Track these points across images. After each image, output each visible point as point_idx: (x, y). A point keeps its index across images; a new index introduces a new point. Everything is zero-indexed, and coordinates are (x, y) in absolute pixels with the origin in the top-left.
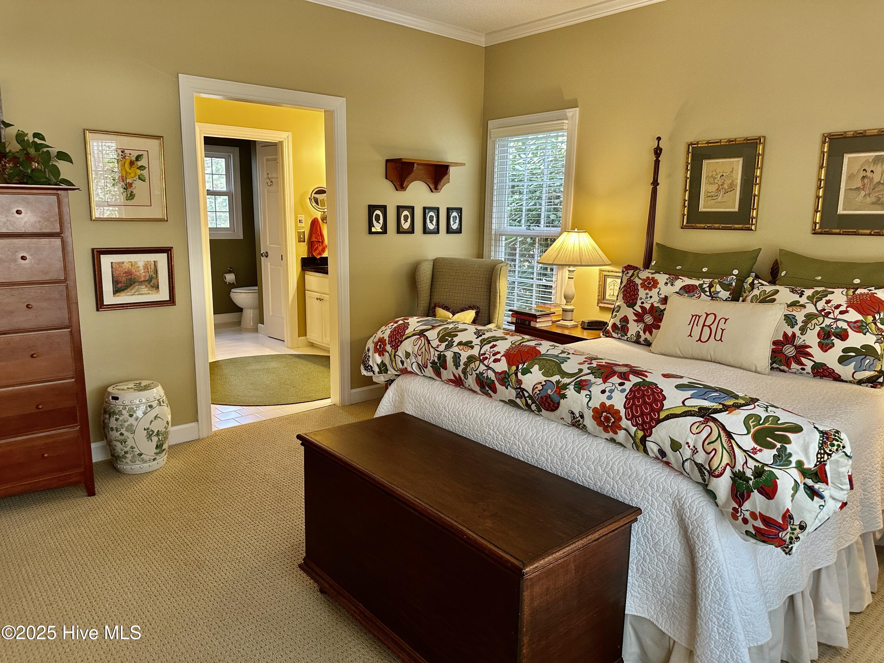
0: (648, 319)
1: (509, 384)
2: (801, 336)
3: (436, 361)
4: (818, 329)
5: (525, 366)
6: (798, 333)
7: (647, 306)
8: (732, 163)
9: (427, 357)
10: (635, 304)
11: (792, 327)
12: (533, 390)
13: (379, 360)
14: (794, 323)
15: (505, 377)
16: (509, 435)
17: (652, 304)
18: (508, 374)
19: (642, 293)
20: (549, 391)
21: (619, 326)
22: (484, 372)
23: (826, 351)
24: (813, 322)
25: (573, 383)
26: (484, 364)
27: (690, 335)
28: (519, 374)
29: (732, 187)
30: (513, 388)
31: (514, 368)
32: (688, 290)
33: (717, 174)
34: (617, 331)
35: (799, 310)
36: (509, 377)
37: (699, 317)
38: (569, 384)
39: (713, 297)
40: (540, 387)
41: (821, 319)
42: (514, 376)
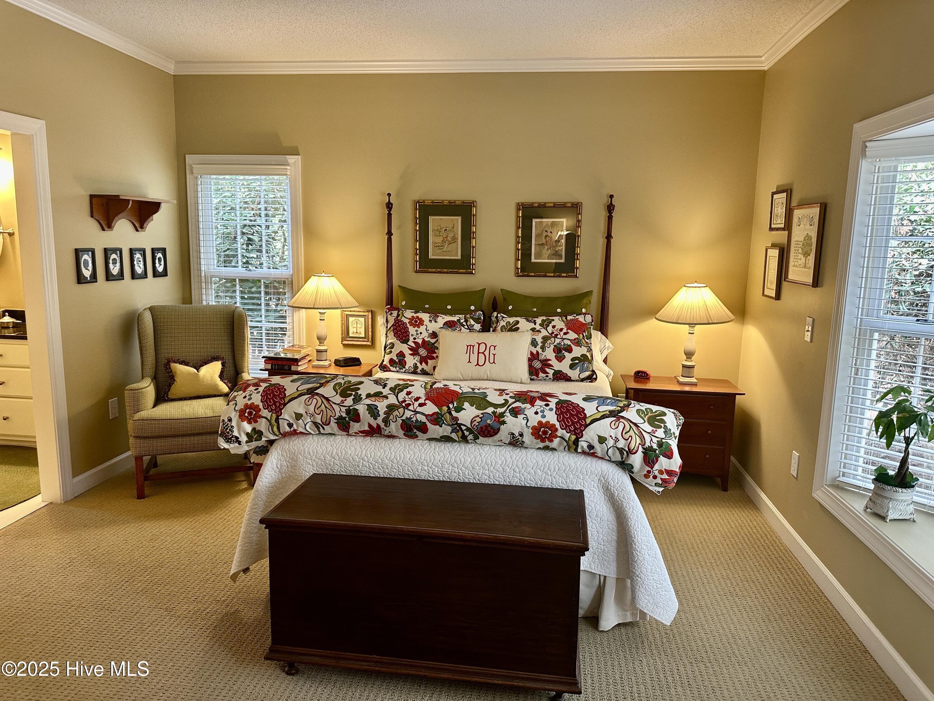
0: (423, 352)
1: (444, 423)
2: (542, 353)
3: (344, 415)
4: (552, 347)
5: (455, 405)
6: (540, 351)
7: (420, 341)
8: (453, 220)
9: (330, 413)
10: (408, 340)
11: (535, 347)
12: (471, 423)
13: (248, 428)
14: (536, 344)
15: (439, 418)
16: (447, 466)
17: (423, 339)
18: (441, 414)
19: (412, 330)
20: (489, 421)
21: (397, 360)
22: (412, 417)
23: (561, 362)
24: (549, 342)
25: (508, 411)
26: (410, 410)
27: (469, 362)
28: (453, 413)
29: (454, 239)
30: (449, 425)
31: (445, 408)
32: (450, 325)
33: (441, 229)
34: (395, 365)
35: (537, 334)
36: (443, 416)
37: (473, 346)
38: (504, 412)
39: (471, 329)
40: (478, 419)
41: (553, 339)
42: (448, 415)
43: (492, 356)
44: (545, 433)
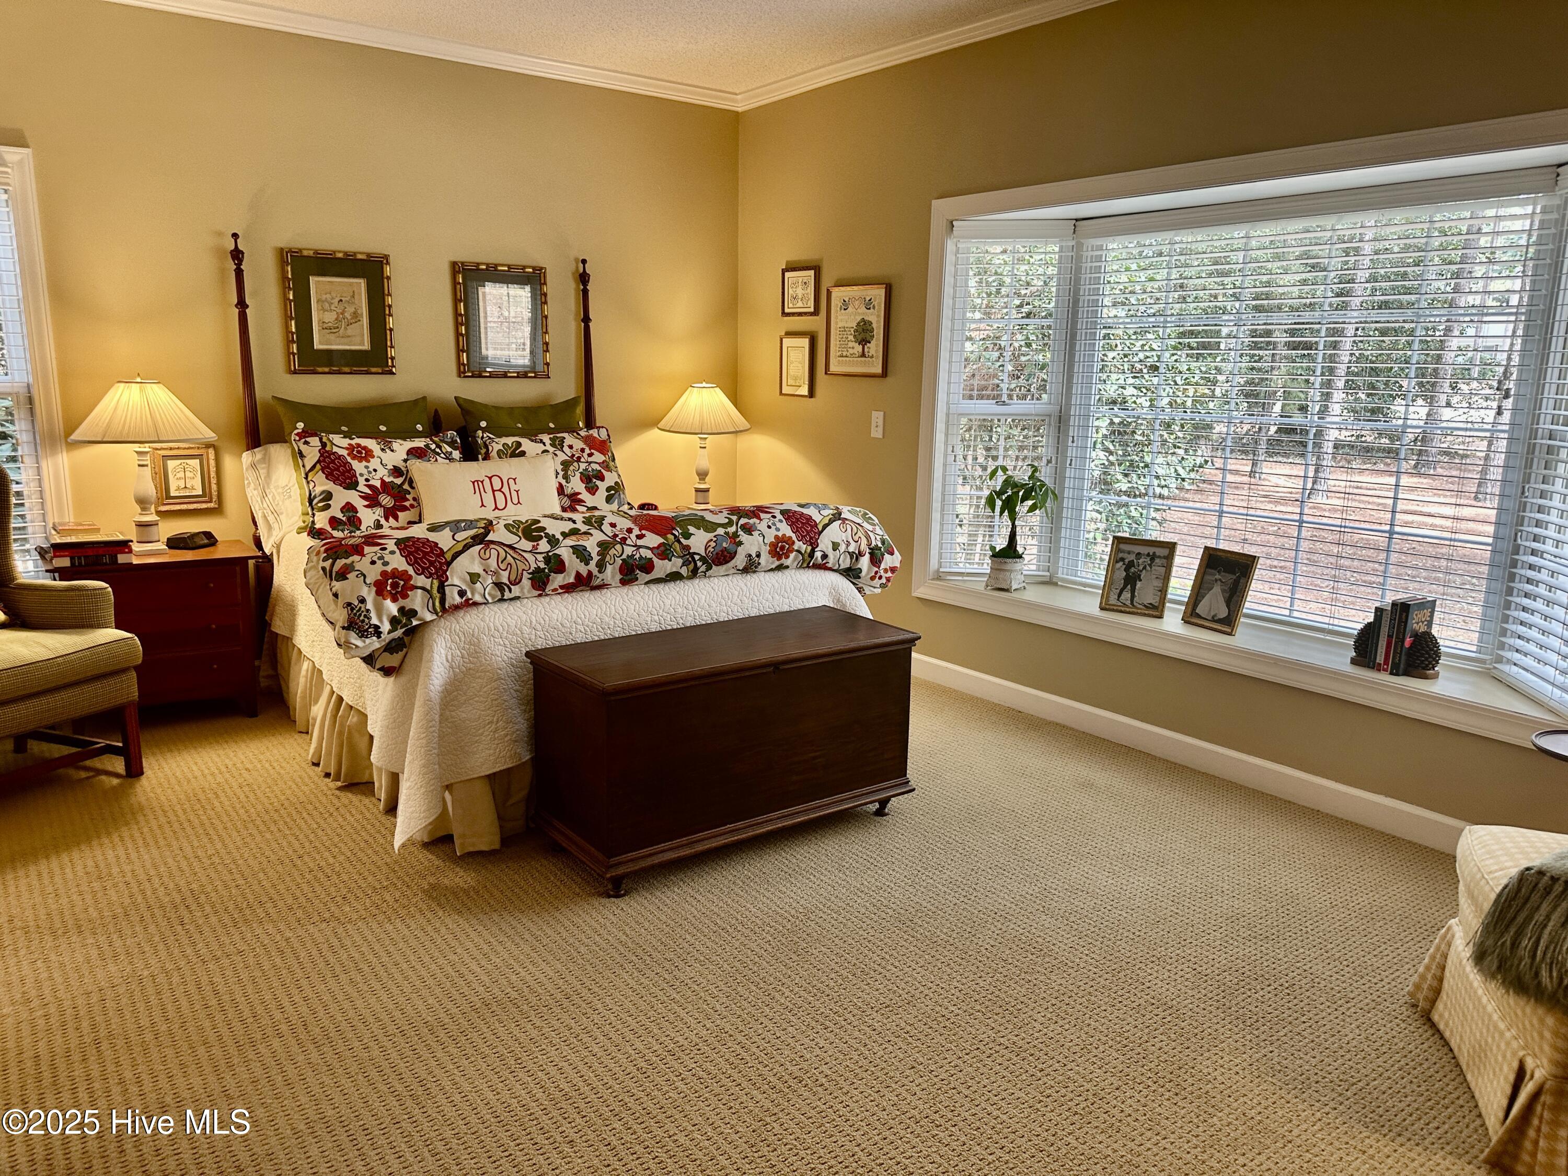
0: (386, 500)
1: (673, 555)
2: (568, 484)
4: (578, 475)
5: (681, 531)
6: (565, 482)
7: (378, 484)
9: (521, 566)
10: (357, 483)
12: (706, 549)
13: (392, 608)
15: (667, 549)
16: (680, 610)
17: (382, 479)
18: (667, 545)
19: (358, 467)
20: (724, 545)
21: (344, 519)
22: (633, 553)
23: (594, 494)
24: (572, 468)
25: (739, 530)
26: (630, 545)
27: (483, 505)
28: (682, 540)
29: (356, 316)
30: (679, 557)
31: (671, 537)
32: (416, 453)
33: (333, 298)
34: (340, 528)
36: (670, 547)
37: (482, 482)
38: (736, 532)
40: (713, 544)
41: (575, 464)
42: (676, 543)
43: (514, 494)
44: (782, 548)
